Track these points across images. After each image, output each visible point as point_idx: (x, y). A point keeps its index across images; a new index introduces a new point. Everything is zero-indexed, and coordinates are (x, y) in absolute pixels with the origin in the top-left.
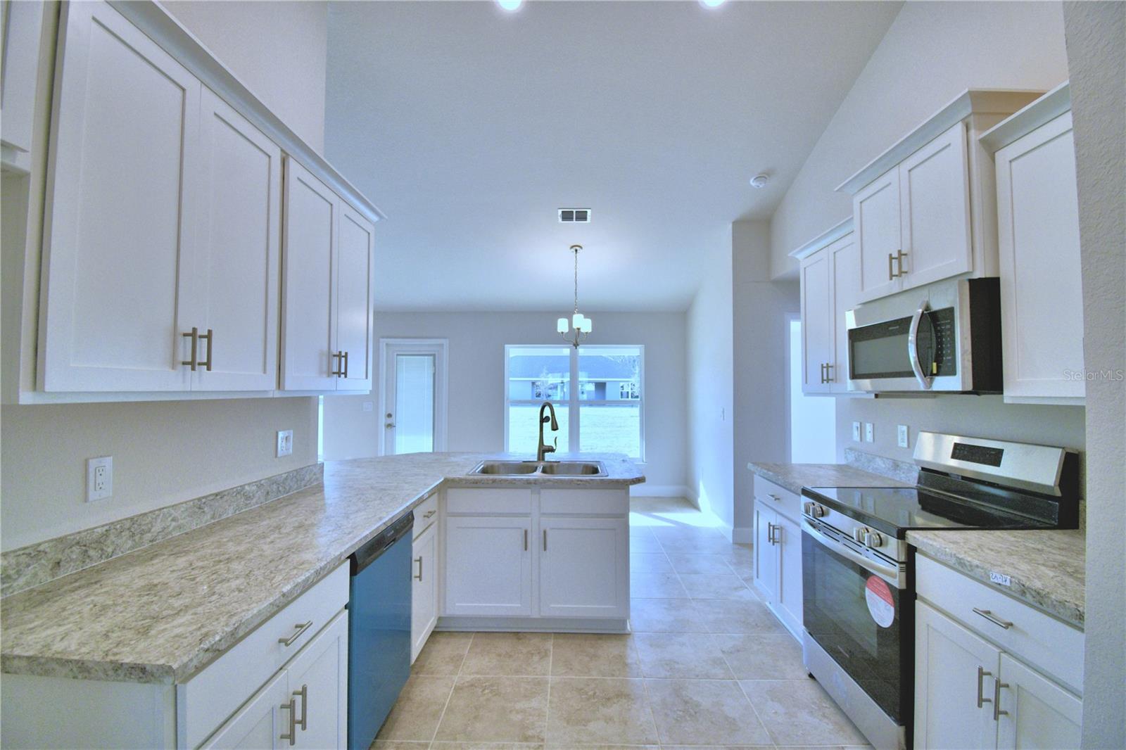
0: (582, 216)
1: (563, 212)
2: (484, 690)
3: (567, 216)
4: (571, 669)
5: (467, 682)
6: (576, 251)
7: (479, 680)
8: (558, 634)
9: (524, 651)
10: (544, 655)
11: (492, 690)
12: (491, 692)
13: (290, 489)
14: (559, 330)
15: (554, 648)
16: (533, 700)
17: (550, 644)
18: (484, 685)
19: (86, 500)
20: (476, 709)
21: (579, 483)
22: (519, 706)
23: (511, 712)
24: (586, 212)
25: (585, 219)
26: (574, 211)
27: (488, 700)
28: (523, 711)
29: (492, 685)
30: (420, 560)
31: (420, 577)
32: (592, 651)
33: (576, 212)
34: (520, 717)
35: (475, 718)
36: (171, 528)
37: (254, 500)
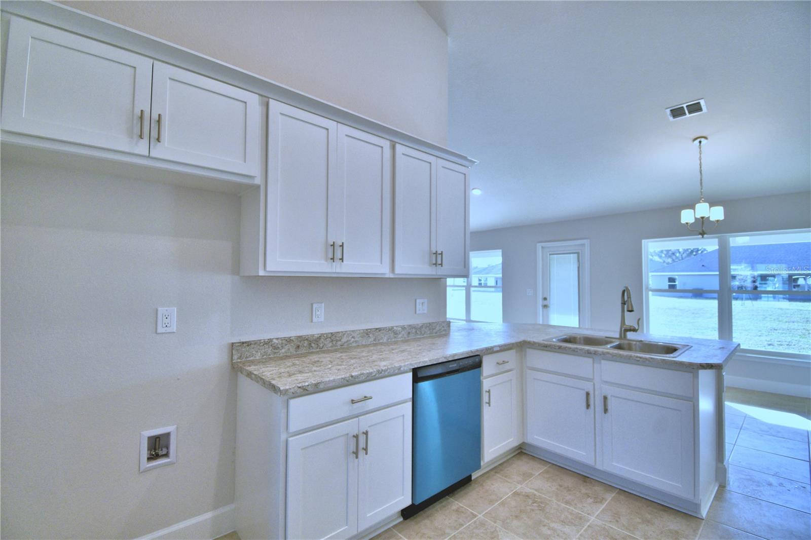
0: (695, 108)
1: (671, 110)
2: (533, 503)
3: (677, 112)
4: (617, 521)
5: (525, 492)
6: (700, 142)
7: (535, 495)
8: (622, 492)
9: (584, 491)
10: (598, 500)
11: (540, 505)
12: (537, 506)
13: (424, 333)
14: (683, 221)
15: (611, 500)
16: (567, 526)
17: (609, 497)
18: (536, 500)
19: (312, 321)
20: (521, 511)
21: (638, 359)
22: (552, 525)
23: (544, 526)
24: (699, 103)
25: (700, 109)
26: (684, 106)
27: (533, 510)
28: (554, 530)
29: (541, 503)
30: (489, 392)
31: (489, 403)
32: (649, 517)
33: (687, 106)
34: (549, 532)
35: (517, 517)
36: (351, 342)
37: (400, 336)
